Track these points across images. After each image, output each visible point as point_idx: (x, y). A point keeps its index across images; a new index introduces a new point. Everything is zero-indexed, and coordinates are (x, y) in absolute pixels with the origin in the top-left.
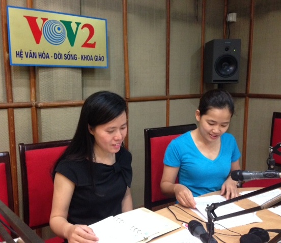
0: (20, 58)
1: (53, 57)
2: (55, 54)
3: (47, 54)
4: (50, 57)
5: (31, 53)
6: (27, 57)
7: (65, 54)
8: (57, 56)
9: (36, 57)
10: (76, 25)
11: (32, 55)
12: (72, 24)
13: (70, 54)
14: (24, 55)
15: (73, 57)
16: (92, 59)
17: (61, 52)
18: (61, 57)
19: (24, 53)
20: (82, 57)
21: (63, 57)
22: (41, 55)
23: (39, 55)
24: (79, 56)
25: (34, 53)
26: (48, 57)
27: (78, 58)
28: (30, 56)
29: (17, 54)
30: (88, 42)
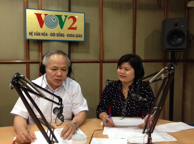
0: (31, 36)
1: (50, 35)
2: (51, 33)
5: (37, 33)
6: (35, 35)
7: (57, 34)
8: (53, 35)
9: (40, 35)
10: (65, 17)
12: (62, 17)
13: (60, 33)
14: (33, 34)
15: (62, 35)
16: (74, 36)
17: (55, 33)
18: (55, 35)
22: (43, 34)
23: (42, 34)
24: (66, 34)
25: (39, 33)
26: (47, 35)
27: (65, 36)
28: (37, 35)
29: (30, 34)
30: (72, 26)
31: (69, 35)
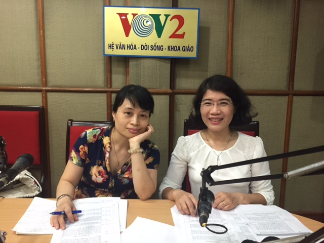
0: (112, 50)
1: (140, 48)
2: (142, 45)
3: (135, 45)
4: (137, 48)
5: (120, 45)
6: (117, 48)
7: (152, 46)
8: (144, 47)
9: (125, 49)
10: (165, 17)
11: (122, 47)
12: (160, 17)
13: (156, 45)
14: (115, 47)
15: (160, 48)
16: (180, 50)
17: (147, 44)
18: (148, 48)
19: (115, 46)
20: (169, 48)
21: (150, 48)
22: (129, 47)
24: (165, 47)
25: (123, 45)
27: (164, 49)
28: (120, 48)
29: (109, 46)
30: (177, 33)
31: (170, 48)
